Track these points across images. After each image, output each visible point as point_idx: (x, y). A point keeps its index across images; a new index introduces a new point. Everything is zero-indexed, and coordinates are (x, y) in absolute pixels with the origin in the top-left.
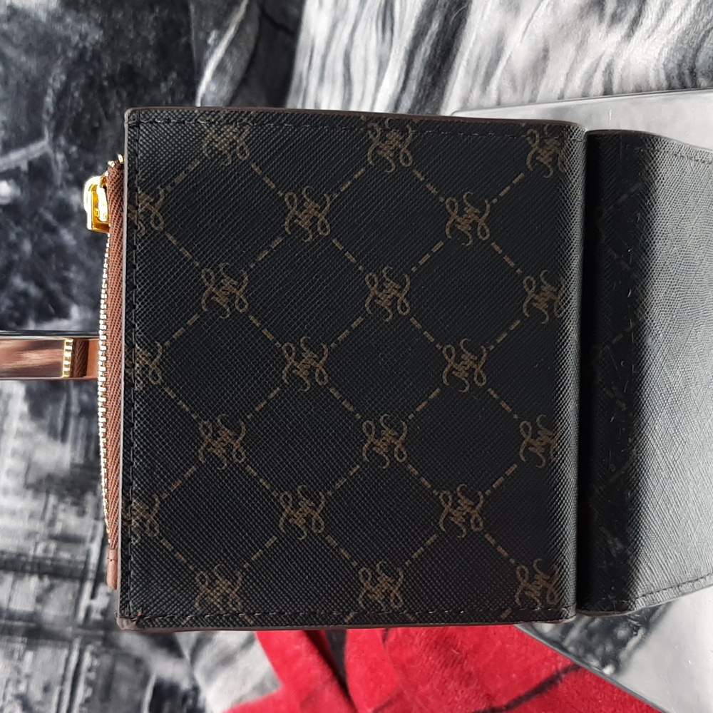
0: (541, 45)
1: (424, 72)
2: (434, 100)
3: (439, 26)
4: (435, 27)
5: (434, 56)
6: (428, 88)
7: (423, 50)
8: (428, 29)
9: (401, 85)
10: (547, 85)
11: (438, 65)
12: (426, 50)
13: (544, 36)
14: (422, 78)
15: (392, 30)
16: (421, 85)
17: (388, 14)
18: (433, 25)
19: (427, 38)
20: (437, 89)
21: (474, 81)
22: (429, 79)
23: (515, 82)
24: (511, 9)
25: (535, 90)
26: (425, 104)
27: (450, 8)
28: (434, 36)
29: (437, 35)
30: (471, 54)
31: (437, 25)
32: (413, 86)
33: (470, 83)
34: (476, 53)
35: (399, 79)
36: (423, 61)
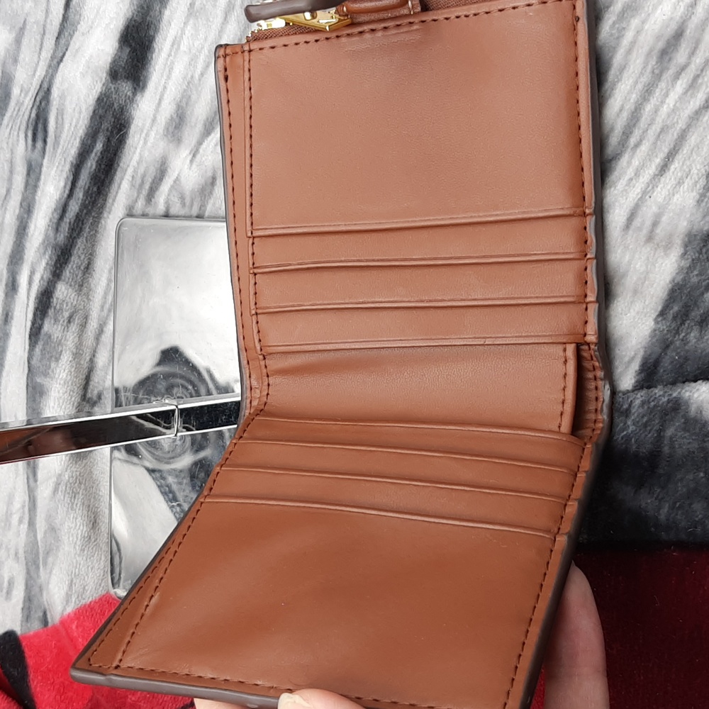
0: (210, 174)
1: (90, 183)
2: (99, 205)
3: (103, 146)
4: (99, 146)
5: (99, 170)
6: (94, 195)
7: (89, 164)
8: (93, 148)
9: (67, 192)
10: (214, 204)
11: (102, 178)
12: (92, 165)
13: (214, 167)
14: (89, 188)
15: (45, 142)
16: (87, 193)
17: (40, 126)
18: (97, 145)
19: (93, 155)
20: (101, 196)
21: (139, 193)
22: (95, 189)
23: (184, 199)
24: (174, 140)
25: (203, 206)
26: (92, 208)
27: (112, 132)
28: (99, 154)
29: (101, 153)
30: (135, 171)
31: (101, 145)
32: (79, 194)
33: (136, 195)
34: (141, 171)
35: (65, 187)
36: (89, 173)
